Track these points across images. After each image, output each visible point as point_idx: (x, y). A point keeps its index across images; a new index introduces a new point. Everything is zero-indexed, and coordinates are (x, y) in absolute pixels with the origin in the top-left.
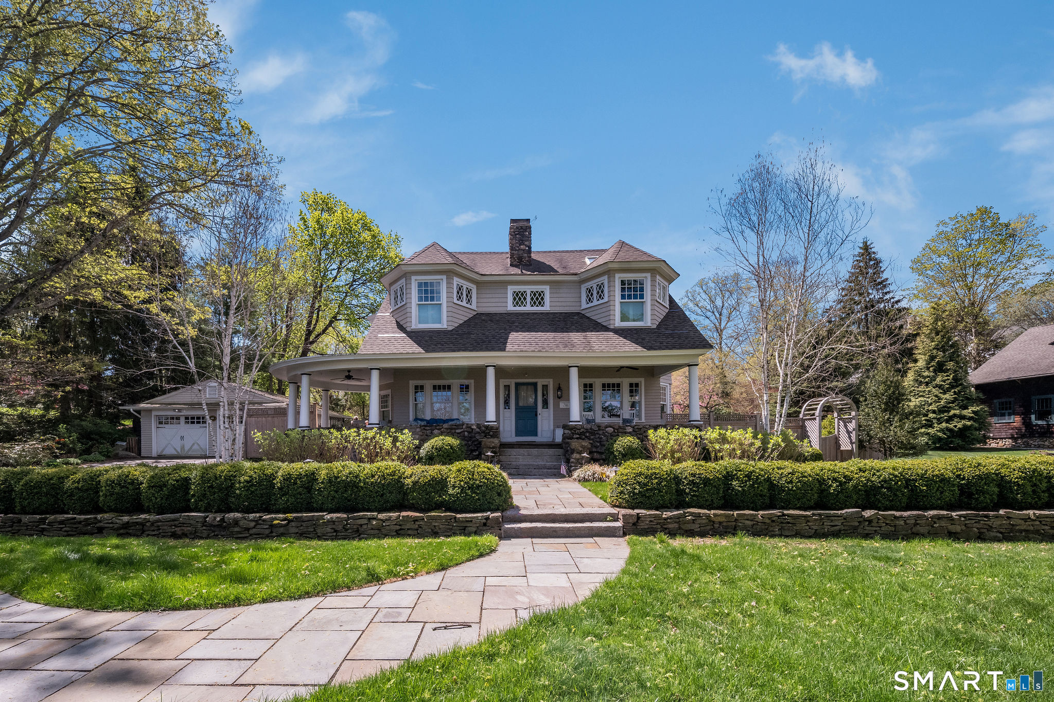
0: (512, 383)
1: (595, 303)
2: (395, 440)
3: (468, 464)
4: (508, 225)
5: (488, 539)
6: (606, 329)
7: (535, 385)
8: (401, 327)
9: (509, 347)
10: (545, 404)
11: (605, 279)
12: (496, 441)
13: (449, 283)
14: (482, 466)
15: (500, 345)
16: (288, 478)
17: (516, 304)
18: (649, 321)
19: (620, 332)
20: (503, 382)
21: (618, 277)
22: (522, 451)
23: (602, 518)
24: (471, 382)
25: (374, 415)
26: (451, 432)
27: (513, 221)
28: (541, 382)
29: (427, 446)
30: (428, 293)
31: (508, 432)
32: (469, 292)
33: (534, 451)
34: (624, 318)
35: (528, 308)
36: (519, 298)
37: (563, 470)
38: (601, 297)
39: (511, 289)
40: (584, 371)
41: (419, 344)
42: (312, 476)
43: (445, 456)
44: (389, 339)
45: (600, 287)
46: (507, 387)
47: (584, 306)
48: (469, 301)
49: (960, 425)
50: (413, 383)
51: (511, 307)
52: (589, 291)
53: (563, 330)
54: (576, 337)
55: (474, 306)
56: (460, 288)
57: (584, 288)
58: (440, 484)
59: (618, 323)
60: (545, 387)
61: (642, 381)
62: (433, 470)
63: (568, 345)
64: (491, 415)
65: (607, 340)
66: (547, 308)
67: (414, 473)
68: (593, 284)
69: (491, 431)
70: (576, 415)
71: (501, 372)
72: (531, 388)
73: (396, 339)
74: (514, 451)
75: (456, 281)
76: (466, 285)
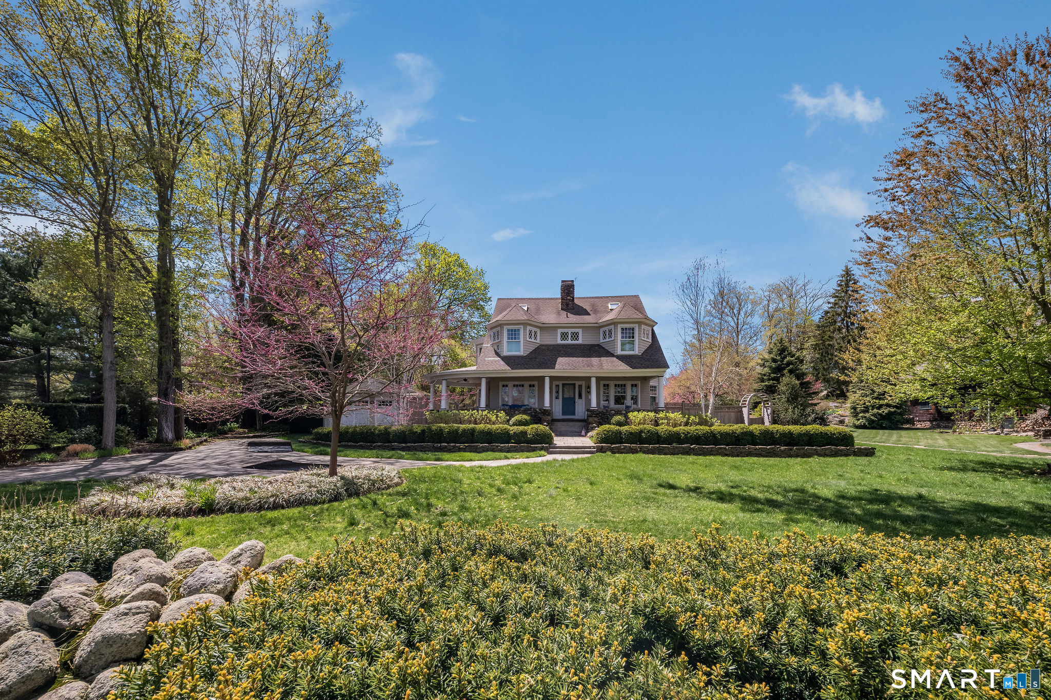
0: (560, 383)
1: (607, 340)
2: (497, 416)
3: (536, 426)
4: (560, 284)
5: (543, 452)
6: (612, 355)
7: (574, 385)
8: (497, 354)
9: (557, 366)
10: (580, 396)
11: (612, 327)
12: (549, 418)
13: (525, 329)
14: (541, 427)
15: (552, 366)
16: (464, 430)
17: (563, 339)
18: (637, 351)
19: (621, 358)
20: (555, 383)
21: (620, 326)
22: (564, 423)
23: (590, 447)
24: (536, 383)
25: (483, 404)
26: (524, 412)
27: (563, 281)
28: (577, 383)
29: (513, 419)
30: (513, 334)
31: (558, 412)
32: (536, 333)
33: (570, 423)
34: (622, 350)
35: (569, 342)
36: (564, 336)
37: (583, 433)
38: (610, 337)
39: (559, 331)
40: (599, 379)
41: (508, 365)
42: (473, 430)
43: (525, 423)
44: (492, 361)
45: (610, 331)
46: (557, 386)
47: (602, 341)
48: (535, 338)
49: (886, 411)
50: (501, 384)
51: (559, 341)
52: (604, 332)
53: (588, 357)
54: (595, 360)
55: (538, 341)
56: (530, 332)
57: (602, 330)
58: (524, 433)
59: (619, 352)
60: (580, 386)
61: (639, 383)
62: (521, 428)
63: (590, 365)
64: (547, 403)
65: (612, 362)
66: (580, 341)
67: (514, 429)
68: (606, 329)
69: (547, 413)
70: (594, 404)
71: (552, 379)
72: (571, 387)
73: (496, 361)
74: (559, 423)
75: (529, 328)
76: (534, 329)
